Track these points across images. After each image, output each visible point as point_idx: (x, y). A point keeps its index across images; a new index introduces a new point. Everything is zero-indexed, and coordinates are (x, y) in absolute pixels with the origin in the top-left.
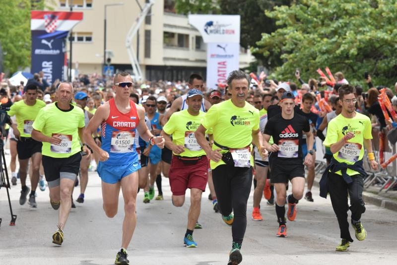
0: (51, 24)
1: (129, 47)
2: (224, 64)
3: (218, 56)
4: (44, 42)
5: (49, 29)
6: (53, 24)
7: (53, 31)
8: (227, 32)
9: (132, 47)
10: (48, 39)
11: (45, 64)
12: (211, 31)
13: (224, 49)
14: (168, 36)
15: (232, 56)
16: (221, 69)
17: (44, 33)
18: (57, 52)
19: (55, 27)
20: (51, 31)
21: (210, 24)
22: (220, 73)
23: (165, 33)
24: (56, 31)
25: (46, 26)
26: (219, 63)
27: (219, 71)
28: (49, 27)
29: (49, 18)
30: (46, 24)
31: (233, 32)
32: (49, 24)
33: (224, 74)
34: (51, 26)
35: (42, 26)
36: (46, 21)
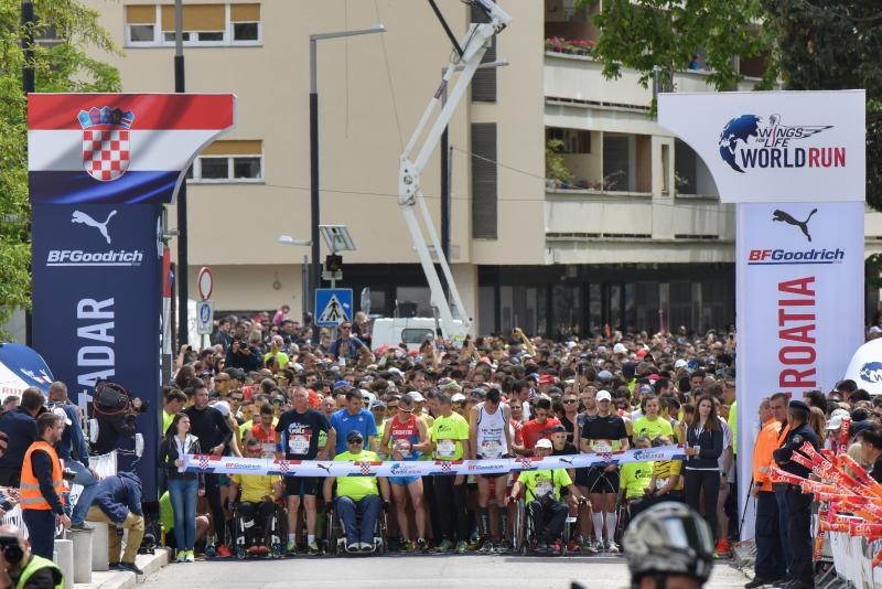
0: (107, 147)
1: (412, 202)
2: (804, 291)
3: (781, 257)
4: (80, 217)
5: (97, 165)
6: (115, 146)
7: (115, 175)
8: (816, 158)
9: (421, 202)
10: (96, 208)
11: (88, 309)
12: (749, 158)
13: (804, 227)
14: (565, 144)
15: (839, 254)
16: (789, 310)
17: (82, 181)
18: (131, 258)
19: (125, 155)
20: (106, 174)
21: (744, 127)
22: (789, 325)
23: (552, 133)
24: (128, 174)
25: (88, 156)
26: (783, 287)
27: (783, 318)
28: (98, 157)
29: (98, 123)
30: (87, 145)
31: (840, 157)
32: (97, 146)
33: (804, 330)
34: (106, 156)
35: (70, 155)
36: (87, 136)
